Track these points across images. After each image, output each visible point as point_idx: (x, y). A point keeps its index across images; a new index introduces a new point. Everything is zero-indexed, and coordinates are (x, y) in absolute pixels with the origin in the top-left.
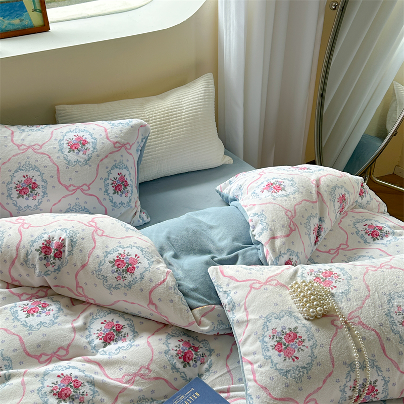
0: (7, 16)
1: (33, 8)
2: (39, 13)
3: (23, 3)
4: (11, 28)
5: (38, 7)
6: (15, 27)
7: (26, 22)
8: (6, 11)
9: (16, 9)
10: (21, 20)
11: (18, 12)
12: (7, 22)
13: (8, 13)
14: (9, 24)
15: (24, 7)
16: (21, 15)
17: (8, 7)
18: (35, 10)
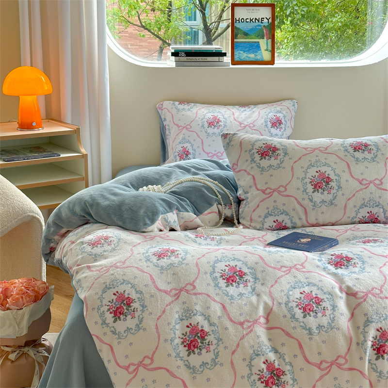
0: (247, 51)
1: (266, 48)
2: (270, 53)
3: (259, 44)
4: (247, 59)
5: (270, 48)
6: (250, 60)
7: (259, 58)
8: (246, 48)
9: (254, 47)
10: (256, 56)
11: (254, 50)
12: (245, 55)
13: (247, 49)
14: (247, 56)
15: (259, 47)
16: (256, 52)
17: (248, 46)
18: (267, 50)
